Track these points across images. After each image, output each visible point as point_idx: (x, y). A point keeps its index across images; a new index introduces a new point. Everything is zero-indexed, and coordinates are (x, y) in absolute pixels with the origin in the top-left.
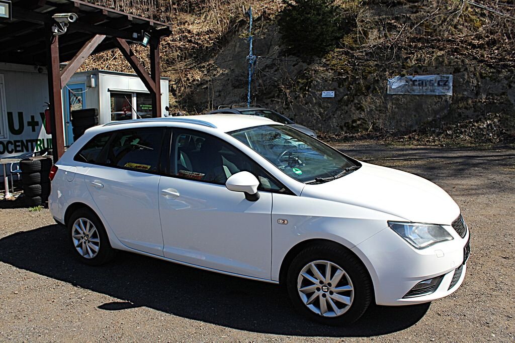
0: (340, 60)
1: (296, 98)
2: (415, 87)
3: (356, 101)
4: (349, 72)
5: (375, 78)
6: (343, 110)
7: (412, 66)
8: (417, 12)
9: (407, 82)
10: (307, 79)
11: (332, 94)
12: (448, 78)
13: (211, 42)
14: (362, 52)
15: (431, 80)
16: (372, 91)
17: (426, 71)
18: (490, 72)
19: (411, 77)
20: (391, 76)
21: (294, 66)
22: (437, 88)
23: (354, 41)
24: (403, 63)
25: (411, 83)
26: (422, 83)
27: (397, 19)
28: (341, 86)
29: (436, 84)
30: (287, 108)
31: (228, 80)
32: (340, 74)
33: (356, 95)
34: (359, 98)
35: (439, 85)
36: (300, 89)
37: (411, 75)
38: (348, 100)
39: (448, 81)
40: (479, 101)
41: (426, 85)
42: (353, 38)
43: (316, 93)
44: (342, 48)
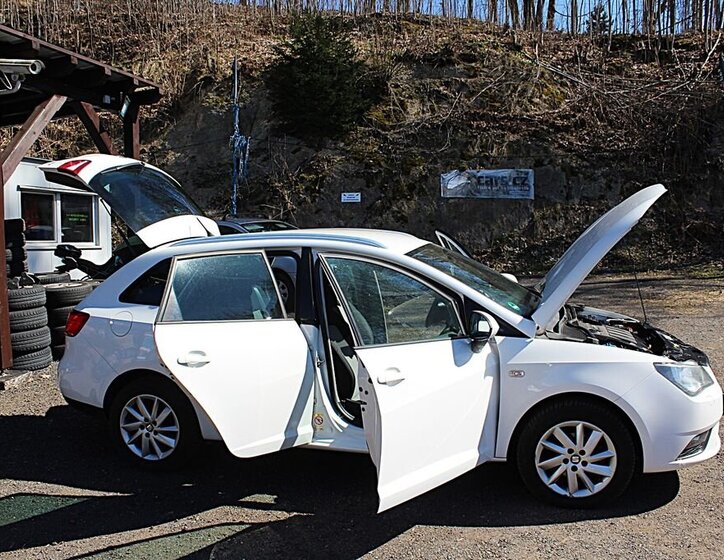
0: (367, 144)
1: (300, 204)
2: (482, 188)
3: (395, 208)
4: (382, 163)
5: (421, 173)
6: (374, 222)
7: (475, 156)
8: (475, 76)
9: (469, 179)
10: (317, 174)
11: (357, 197)
12: (527, 173)
14: (399, 133)
15: (503, 177)
16: (418, 194)
17: (496, 164)
18: (584, 166)
19: (475, 171)
20: (445, 169)
21: (294, 152)
22: (512, 188)
23: (385, 117)
24: (461, 151)
25: (474, 180)
26: (491, 181)
27: (447, 84)
28: (371, 185)
29: (511, 183)
30: (287, 219)
31: (187, 173)
32: (368, 166)
33: (394, 198)
34: (399, 204)
35: (515, 184)
36: (306, 189)
37: (475, 168)
38: (383, 207)
39: (526, 179)
40: (572, 208)
41: (497, 184)
42: (384, 111)
43: (332, 196)
44: (366, 126)
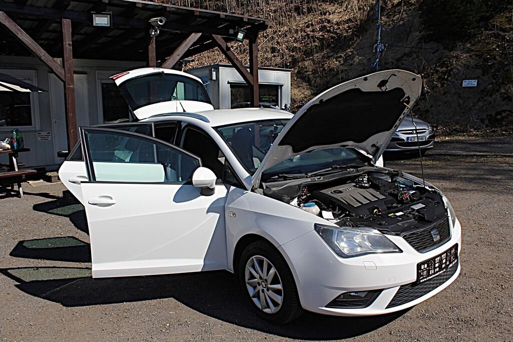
0: (488, 44)
1: (433, 88)
3: (503, 91)
4: (497, 57)
6: (485, 101)
10: (447, 67)
11: (474, 83)
13: (349, 31)
21: (434, 53)
23: (507, 21)
28: (485, 74)
30: (423, 99)
31: (364, 69)
32: (486, 60)
33: (503, 83)
34: (507, 87)
36: (439, 78)
38: (493, 89)
42: (507, 17)
43: (456, 83)
44: (491, 30)
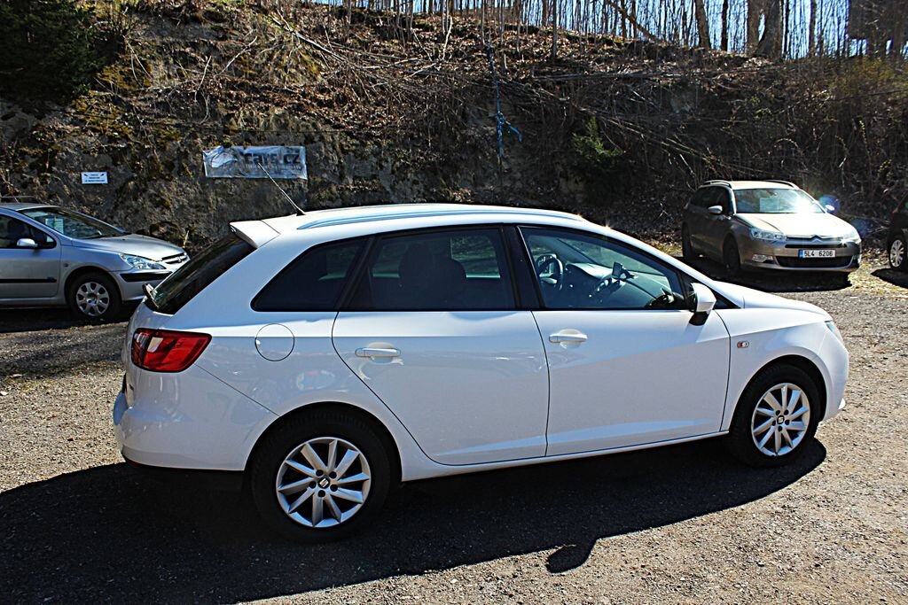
0: (106, 112)
2: (250, 166)
3: (152, 191)
4: (130, 136)
5: (179, 149)
6: (128, 208)
7: (240, 131)
8: (224, 38)
9: (235, 156)
10: (44, 147)
11: (102, 178)
12: (298, 151)
14: (145, 100)
15: (273, 155)
16: (179, 174)
17: (262, 140)
18: (353, 145)
19: (241, 148)
20: (207, 145)
21: (5, 118)
22: (284, 167)
23: (124, 79)
24: (223, 124)
25: (242, 158)
26: (260, 159)
27: (194, 46)
28: (119, 163)
29: (282, 162)
32: (112, 139)
33: (149, 179)
34: (156, 185)
35: (286, 162)
36: (32, 167)
37: (240, 144)
38: (137, 188)
39: (298, 156)
40: (347, 189)
41: (266, 163)
42: (121, 73)
43: (70, 177)
44: (101, 90)
